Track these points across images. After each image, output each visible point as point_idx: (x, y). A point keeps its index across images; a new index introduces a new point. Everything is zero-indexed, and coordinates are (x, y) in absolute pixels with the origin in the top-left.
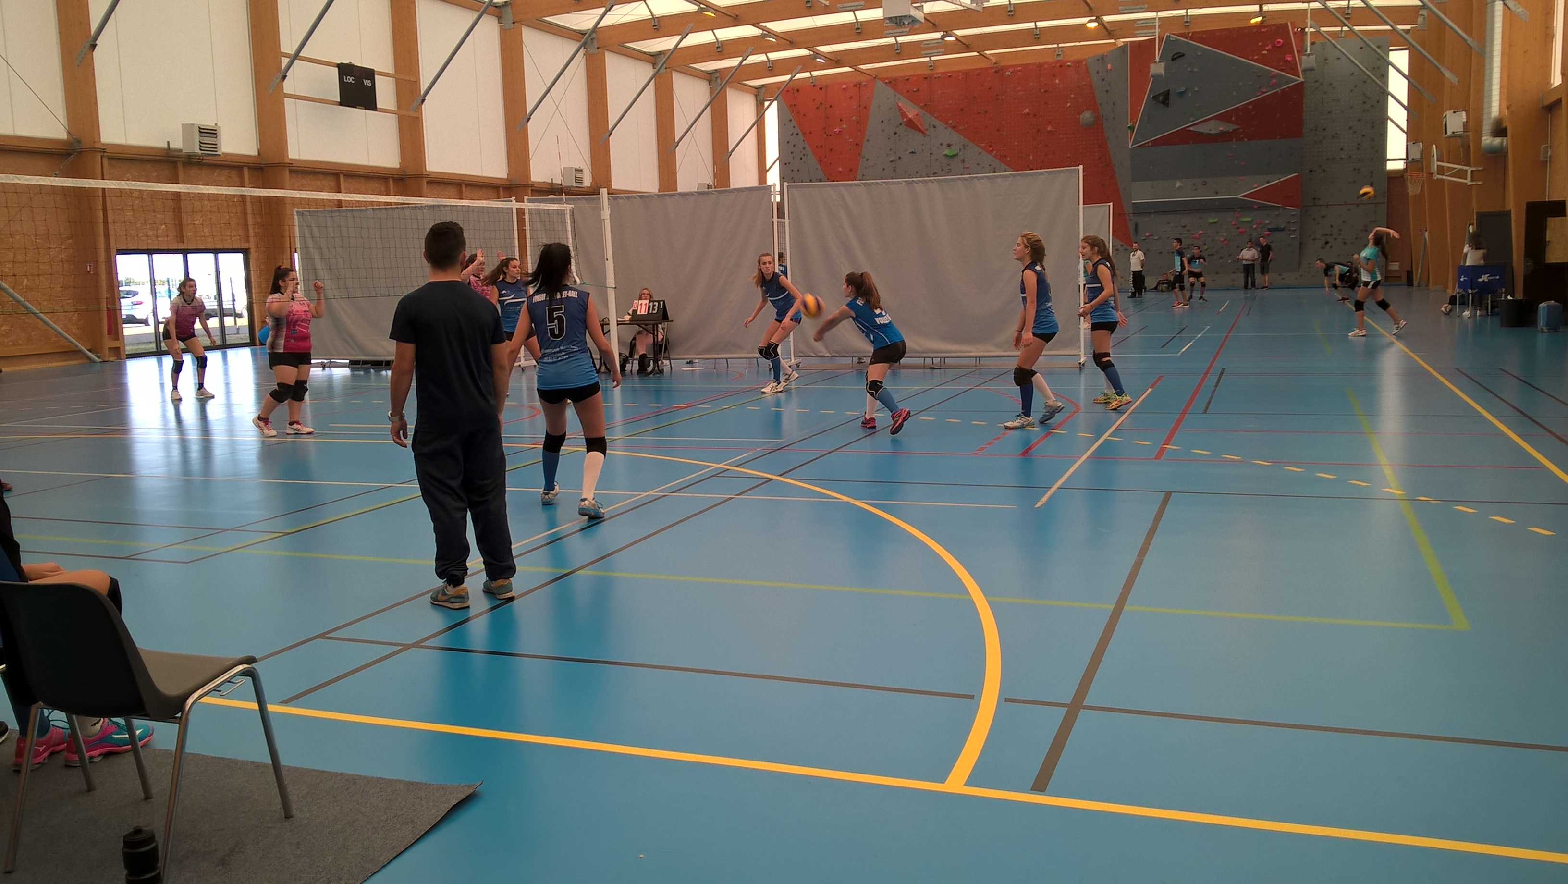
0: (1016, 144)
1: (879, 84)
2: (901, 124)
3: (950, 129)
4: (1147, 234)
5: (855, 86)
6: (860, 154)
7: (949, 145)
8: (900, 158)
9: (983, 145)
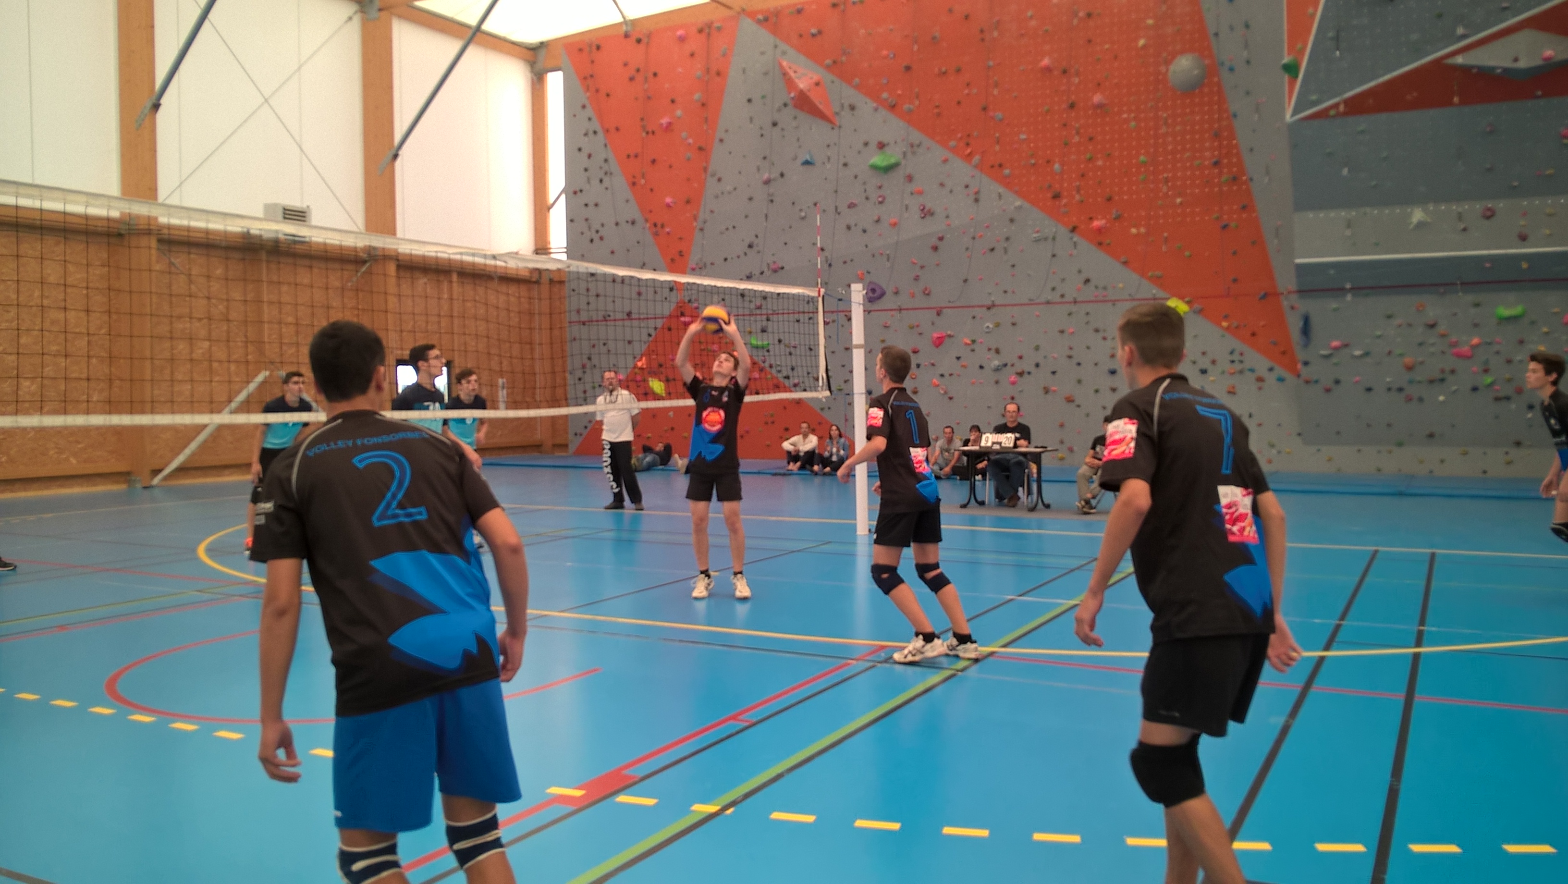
0: (1023, 137)
1: (747, 24)
2: (785, 105)
3: (883, 112)
4: (1335, 343)
5: (701, 31)
6: (705, 170)
7: (881, 146)
8: (782, 175)
9: (952, 143)
